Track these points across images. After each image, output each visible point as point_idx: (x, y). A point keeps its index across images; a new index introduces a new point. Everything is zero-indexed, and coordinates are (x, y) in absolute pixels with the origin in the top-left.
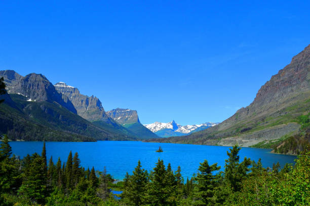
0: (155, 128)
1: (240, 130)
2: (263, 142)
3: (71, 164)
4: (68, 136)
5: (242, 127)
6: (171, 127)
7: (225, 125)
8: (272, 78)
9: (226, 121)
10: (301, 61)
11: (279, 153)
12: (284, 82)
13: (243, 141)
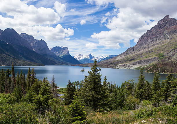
0: (79, 58)
1: (129, 60)
2: (141, 67)
3: (30, 76)
4: (29, 63)
5: (130, 58)
6: (89, 57)
7: (121, 57)
8: (147, 32)
9: (121, 55)
10: (162, 24)
11: (149, 72)
12: (153, 35)
13: (130, 66)
